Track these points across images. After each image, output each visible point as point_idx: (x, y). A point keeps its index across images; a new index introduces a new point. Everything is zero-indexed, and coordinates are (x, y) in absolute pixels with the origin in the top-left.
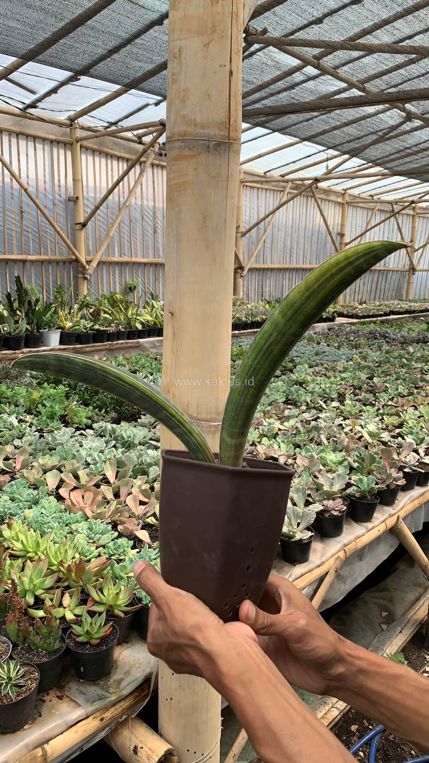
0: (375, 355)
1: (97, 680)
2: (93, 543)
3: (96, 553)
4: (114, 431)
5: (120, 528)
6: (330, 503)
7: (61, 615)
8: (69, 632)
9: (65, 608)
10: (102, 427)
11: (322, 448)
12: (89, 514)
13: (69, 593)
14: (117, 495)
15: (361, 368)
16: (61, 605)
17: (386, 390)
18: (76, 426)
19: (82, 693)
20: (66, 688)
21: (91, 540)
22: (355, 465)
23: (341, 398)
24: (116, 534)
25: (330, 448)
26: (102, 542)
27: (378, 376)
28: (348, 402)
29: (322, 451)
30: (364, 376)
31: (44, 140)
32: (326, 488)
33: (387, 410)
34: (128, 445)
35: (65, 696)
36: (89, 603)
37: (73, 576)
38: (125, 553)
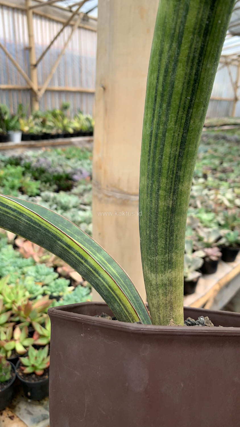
0: (222, 149)
1: (41, 400)
2: (40, 282)
3: (41, 290)
4: (55, 198)
5: (60, 270)
6: (209, 251)
7: (12, 347)
8: (18, 362)
9: (15, 340)
10: (46, 196)
11: (197, 210)
12: (37, 259)
13: (20, 327)
15: (213, 157)
16: (12, 338)
17: (232, 171)
18: (29, 194)
19: (29, 413)
20: (17, 409)
21: (37, 280)
22: (222, 222)
23: (205, 176)
24: (56, 275)
25: (203, 210)
26: (46, 282)
27: (227, 162)
28: (210, 179)
29: (198, 213)
30: (217, 162)
31: (8, 7)
32: (205, 240)
33: (236, 184)
34: (65, 208)
35: (15, 416)
36: (35, 336)
37: (22, 313)
38: (63, 290)
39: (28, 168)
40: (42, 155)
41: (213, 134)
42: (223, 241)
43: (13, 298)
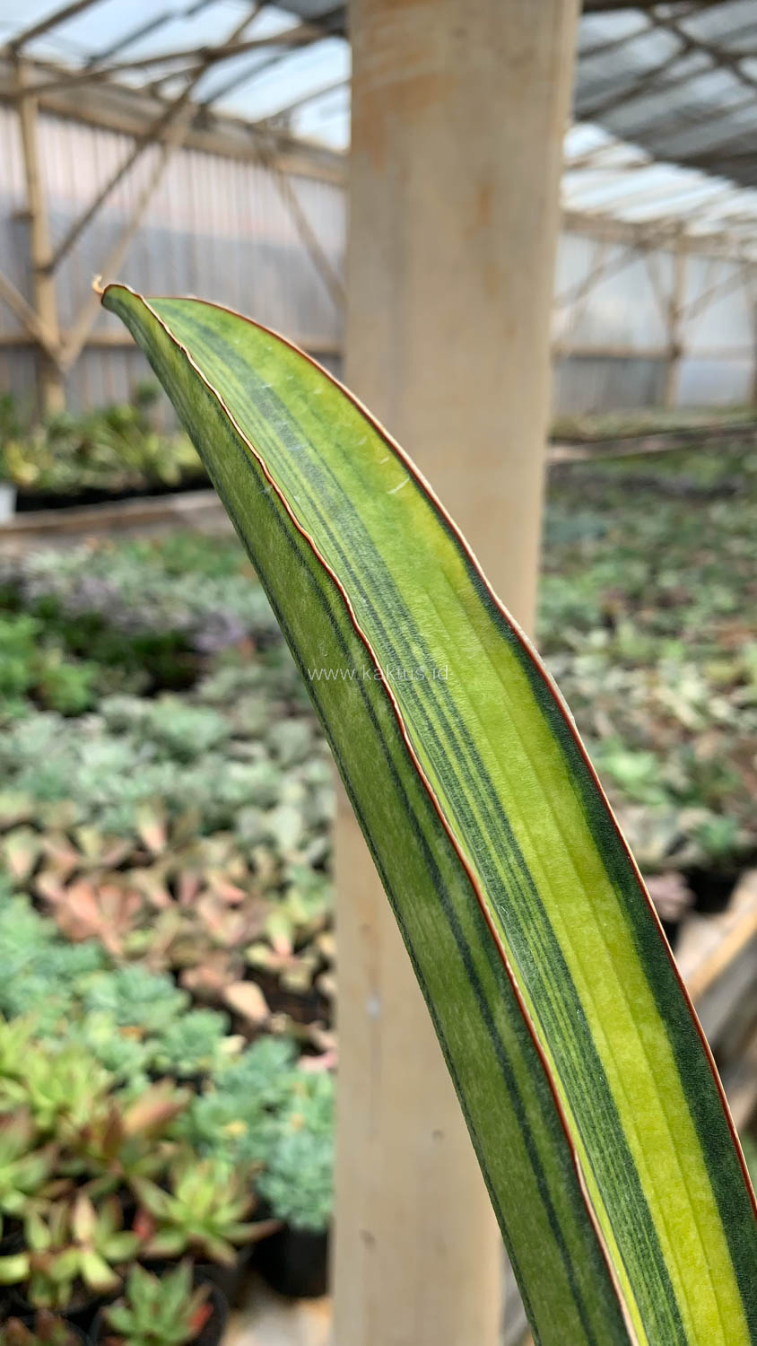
0: (651, 526)
2: (135, 1025)
3: (141, 1054)
4: (147, 721)
5: (191, 979)
7: (72, 1272)
8: (97, 1325)
9: (81, 1246)
10: (121, 713)
12: (114, 946)
13: (87, 1196)
14: (172, 888)
15: (626, 554)
16: (69, 1239)
17: (691, 602)
18: (63, 708)
21: (124, 1023)
22: (681, 784)
23: (609, 623)
24: (183, 999)
25: (619, 743)
27: (670, 570)
28: (626, 632)
30: (639, 571)
33: (708, 647)
34: (183, 756)
36: (143, 1226)
37: (96, 1147)
38: (209, 1052)
39: (49, 614)
40: (88, 565)
41: (616, 470)
42: (691, 853)
43: (59, 1095)
